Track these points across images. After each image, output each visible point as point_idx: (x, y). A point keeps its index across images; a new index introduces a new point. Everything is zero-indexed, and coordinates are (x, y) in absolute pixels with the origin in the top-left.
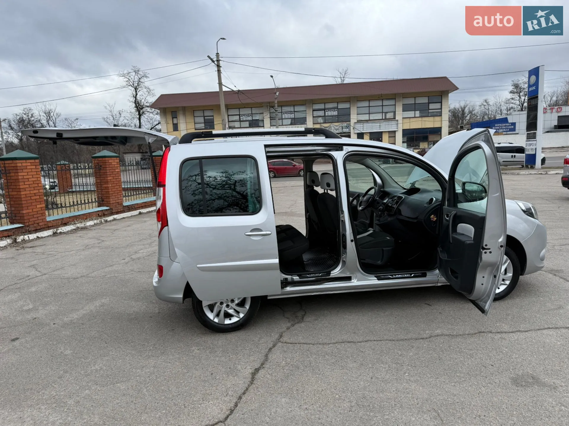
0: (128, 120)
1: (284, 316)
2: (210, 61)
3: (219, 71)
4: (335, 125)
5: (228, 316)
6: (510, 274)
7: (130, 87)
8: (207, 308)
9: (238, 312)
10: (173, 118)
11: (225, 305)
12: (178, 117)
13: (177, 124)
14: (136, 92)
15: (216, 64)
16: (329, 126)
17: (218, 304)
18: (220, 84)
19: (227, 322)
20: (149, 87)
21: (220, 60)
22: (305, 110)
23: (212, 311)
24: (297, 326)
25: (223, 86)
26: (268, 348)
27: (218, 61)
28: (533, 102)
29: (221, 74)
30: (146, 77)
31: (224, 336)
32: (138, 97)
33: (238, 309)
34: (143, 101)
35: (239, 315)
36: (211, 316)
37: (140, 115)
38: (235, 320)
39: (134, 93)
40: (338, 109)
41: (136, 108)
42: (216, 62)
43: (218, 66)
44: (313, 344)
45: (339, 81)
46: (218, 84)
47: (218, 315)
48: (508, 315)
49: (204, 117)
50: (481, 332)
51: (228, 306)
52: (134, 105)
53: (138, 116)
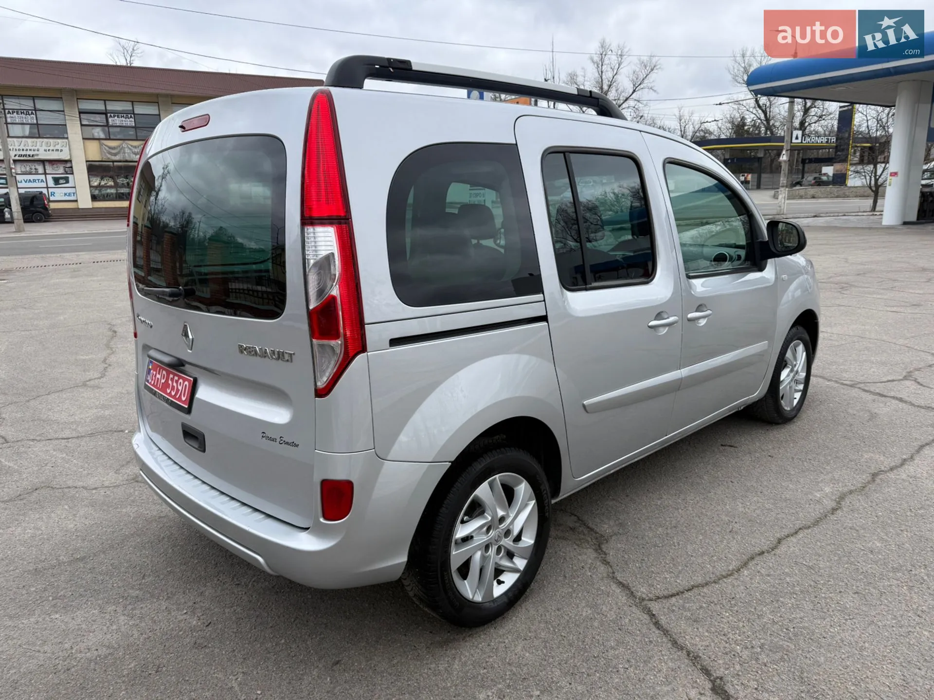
4: (131, 146)
6: (804, 374)
8: (458, 573)
11: (494, 549)
16: (119, 146)
19: (498, 591)
22: (62, 110)
23: (464, 576)
33: (518, 548)
35: (513, 563)
36: (467, 589)
38: (509, 579)
40: (134, 114)
44: (715, 582)
45: (122, 62)
50: (874, 475)
51: (499, 550)
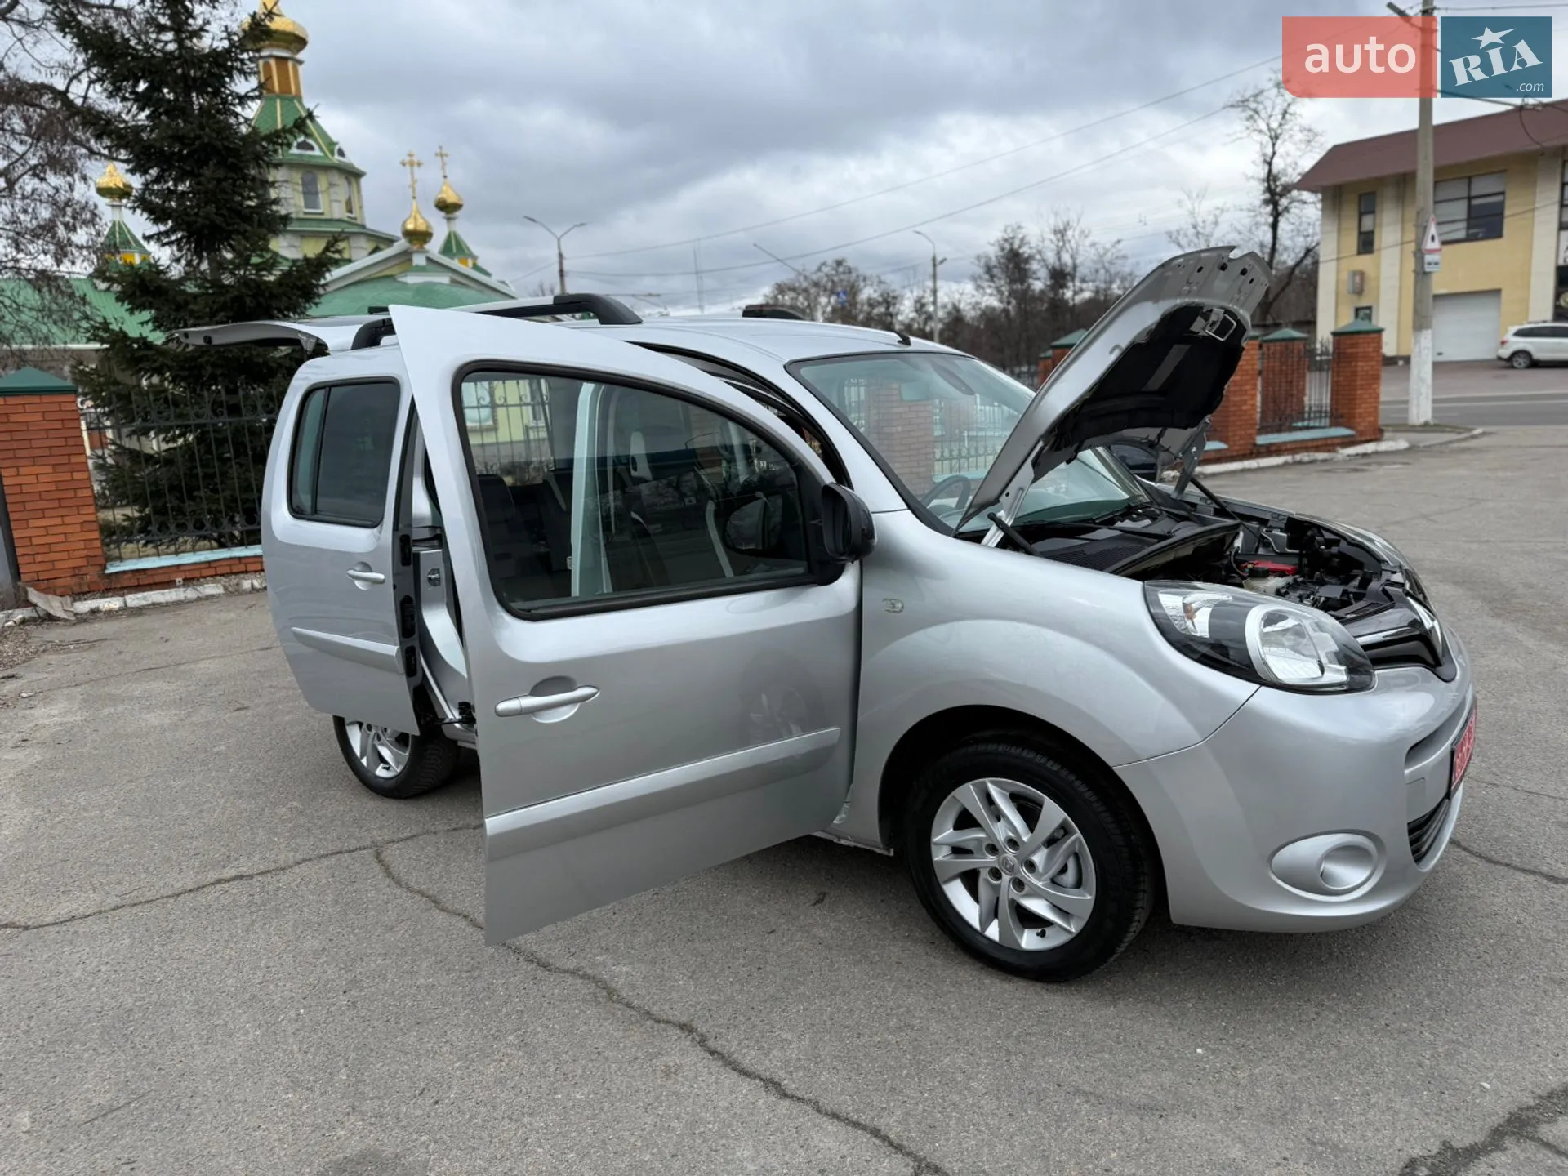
0: (1240, 233)
7: (1257, 137)
10: (1361, 215)
12: (1378, 209)
13: (1371, 233)
14: (1274, 145)
17: (364, 727)
19: (380, 771)
32: (1278, 160)
33: (394, 750)
34: (1286, 170)
36: (356, 747)
37: (1276, 215)
38: (391, 772)
39: (1268, 151)
41: (1268, 196)
49: (1470, 198)
51: (377, 736)
53: (1271, 220)
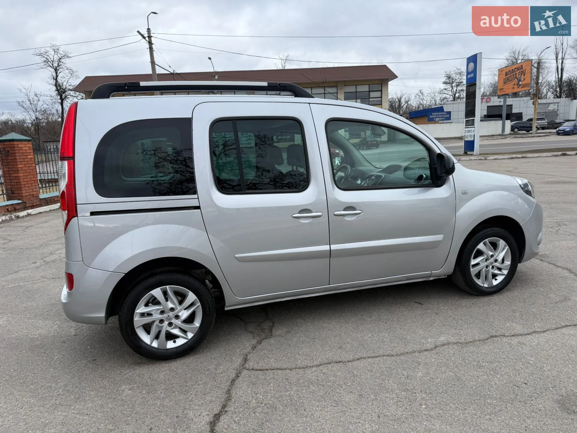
1: (246, 330)
2: (141, 37)
3: (151, 49)
5: (171, 337)
6: (508, 263)
7: (50, 69)
8: (141, 329)
9: (185, 332)
11: (166, 323)
14: (56, 73)
15: (148, 40)
17: (157, 323)
18: (153, 63)
19: (171, 345)
20: (72, 69)
21: (152, 36)
23: (148, 333)
24: (264, 343)
25: (156, 65)
26: (230, 381)
27: (150, 37)
28: (471, 90)
29: (154, 52)
30: (68, 57)
31: (167, 365)
32: (59, 79)
33: (185, 326)
34: (65, 84)
35: (187, 335)
36: (146, 338)
37: (62, 100)
38: (180, 342)
39: (54, 74)
42: (147, 39)
43: (150, 43)
44: (291, 369)
46: (150, 63)
47: (157, 337)
48: (514, 311)
50: (492, 337)
51: (170, 324)
52: (55, 88)
53: (60, 101)
